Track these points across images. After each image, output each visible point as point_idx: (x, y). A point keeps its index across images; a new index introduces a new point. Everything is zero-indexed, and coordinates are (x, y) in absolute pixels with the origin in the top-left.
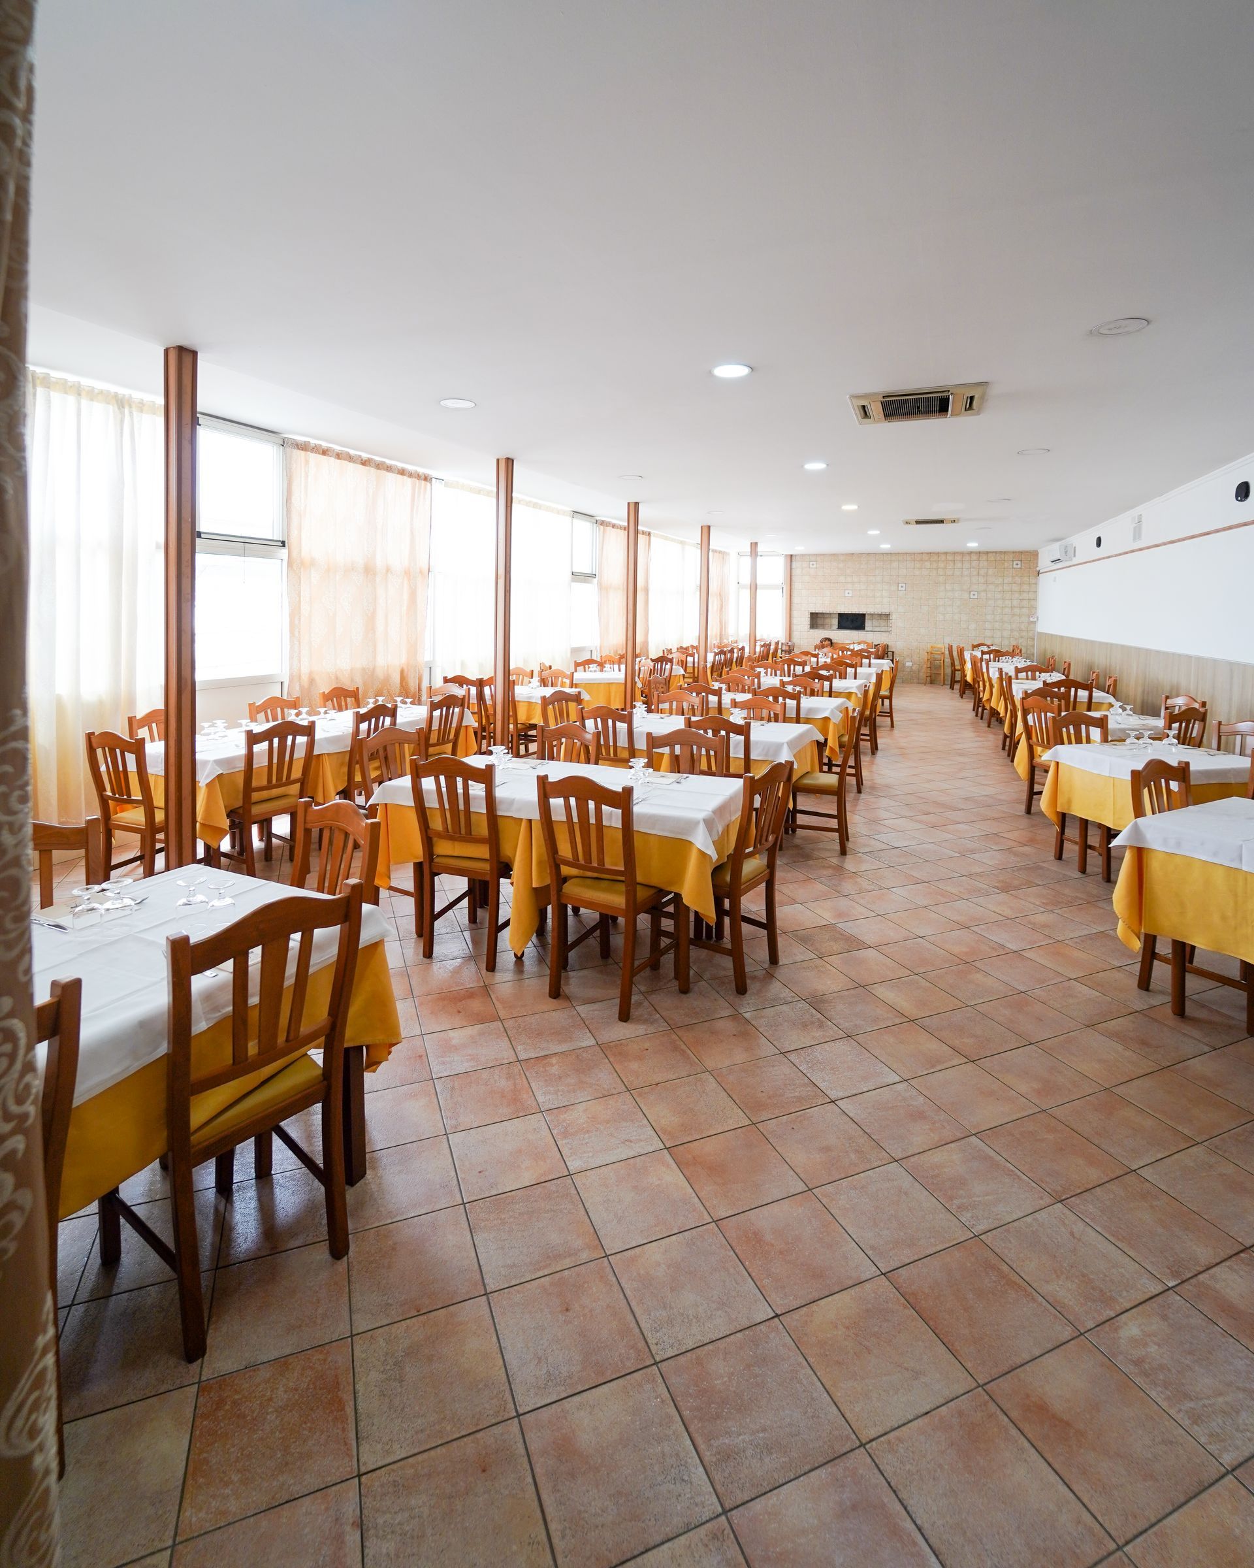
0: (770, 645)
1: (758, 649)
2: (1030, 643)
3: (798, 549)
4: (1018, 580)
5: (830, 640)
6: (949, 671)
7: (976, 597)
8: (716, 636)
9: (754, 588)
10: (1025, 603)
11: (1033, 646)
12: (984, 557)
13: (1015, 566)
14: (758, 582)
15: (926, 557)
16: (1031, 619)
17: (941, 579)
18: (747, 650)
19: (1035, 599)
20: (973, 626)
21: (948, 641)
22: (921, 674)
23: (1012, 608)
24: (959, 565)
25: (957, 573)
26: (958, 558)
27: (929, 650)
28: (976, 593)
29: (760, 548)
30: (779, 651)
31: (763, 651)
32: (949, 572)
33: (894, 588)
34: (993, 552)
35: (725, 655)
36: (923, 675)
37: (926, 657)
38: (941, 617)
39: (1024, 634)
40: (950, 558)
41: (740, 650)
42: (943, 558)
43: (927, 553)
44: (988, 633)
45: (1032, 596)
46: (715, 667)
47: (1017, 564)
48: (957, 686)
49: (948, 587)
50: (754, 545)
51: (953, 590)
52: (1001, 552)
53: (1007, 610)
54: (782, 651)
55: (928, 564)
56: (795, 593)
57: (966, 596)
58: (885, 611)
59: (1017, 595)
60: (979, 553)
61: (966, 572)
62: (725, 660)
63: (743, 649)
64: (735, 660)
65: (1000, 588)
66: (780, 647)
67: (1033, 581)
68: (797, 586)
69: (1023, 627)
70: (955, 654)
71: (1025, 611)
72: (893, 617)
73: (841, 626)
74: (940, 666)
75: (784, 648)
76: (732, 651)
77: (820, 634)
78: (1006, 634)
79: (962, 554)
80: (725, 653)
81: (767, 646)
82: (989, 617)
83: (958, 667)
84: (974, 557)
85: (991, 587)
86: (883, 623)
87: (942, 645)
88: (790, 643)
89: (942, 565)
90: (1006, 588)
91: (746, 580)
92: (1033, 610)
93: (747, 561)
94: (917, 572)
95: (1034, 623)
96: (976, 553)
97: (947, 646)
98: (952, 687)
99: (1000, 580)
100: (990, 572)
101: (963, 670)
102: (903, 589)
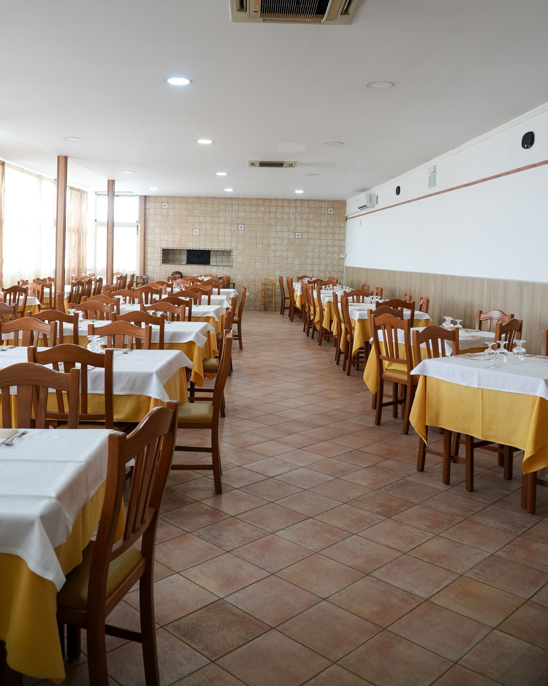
0: (126, 277)
1: (115, 282)
2: (340, 276)
3: (153, 190)
4: (331, 224)
5: (180, 273)
6: (279, 299)
7: (300, 237)
8: (74, 269)
9: (111, 226)
10: (337, 243)
11: (342, 278)
12: (306, 204)
13: (329, 212)
14: (116, 220)
15: (260, 203)
16: (341, 256)
17: (273, 222)
18: (104, 283)
19: (344, 240)
20: (297, 261)
21: (278, 274)
22: (257, 302)
23: (327, 246)
24: (287, 210)
25: (286, 216)
26: (286, 204)
27: (263, 282)
28: (300, 234)
29: (118, 188)
30: (135, 284)
31: (120, 283)
32: (279, 216)
33: (235, 228)
34: (313, 200)
35: (83, 286)
36: (258, 303)
37: (261, 287)
38: (272, 254)
39: (336, 268)
40: (280, 204)
41: (98, 281)
42: (274, 203)
43: (262, 199)
44: (309, 268)
45: (341, 237)
46: (73, 297)
47: (331, 211)
48: (287, 312)
49: (278, 228)
50: (111, 183)
51: (282, 231)
52: (319, 201)
53: (323, 249)
54: (137, 284)
55: (262, 209)
56: (149, 231)
57: (292, 236)
58: (228, 248)
59: (330, 236)
60: (303, 200)
61: (292, 217)
62: (83, 291)
63: (101, 280)
64: (92, 291)
65: (318, 230)
66: (135, 280)
67: (342, 225)
68: (151, 224)
69: (335, 262)
70: (285, 284)
71: (337, 249)
72: (234, 253)
73: (190, 262)
74: (272, 296)
75: (139, 281)
76: (89, 282)
77: (172, 268)
78: (322, 268)
79: (289, 201)
80: (82, 284)
81: (123, 278)
82: (310, 254)
83: (287, 296)
84: (299, 204)
85: (311, 229)
86: (225, 259)
87: (274, 276)
88: (144, 277)
89: (273, 209)
90: (323, 230)
91: (104, 218)
92: (342, 248)
93: (105, 199)
94: (254, 215)
95: (343, 259)
96: (300, 200)
97: (278, 278)
98: (282, 313)
99: (318, 224)
100: (311, 216)
101: (292, 297)
102: (242, 229)
